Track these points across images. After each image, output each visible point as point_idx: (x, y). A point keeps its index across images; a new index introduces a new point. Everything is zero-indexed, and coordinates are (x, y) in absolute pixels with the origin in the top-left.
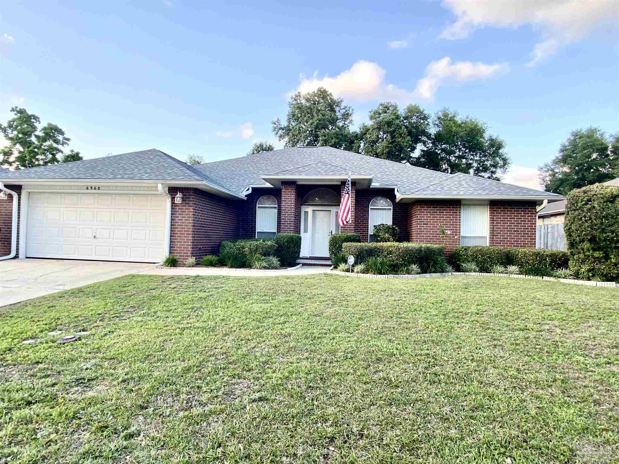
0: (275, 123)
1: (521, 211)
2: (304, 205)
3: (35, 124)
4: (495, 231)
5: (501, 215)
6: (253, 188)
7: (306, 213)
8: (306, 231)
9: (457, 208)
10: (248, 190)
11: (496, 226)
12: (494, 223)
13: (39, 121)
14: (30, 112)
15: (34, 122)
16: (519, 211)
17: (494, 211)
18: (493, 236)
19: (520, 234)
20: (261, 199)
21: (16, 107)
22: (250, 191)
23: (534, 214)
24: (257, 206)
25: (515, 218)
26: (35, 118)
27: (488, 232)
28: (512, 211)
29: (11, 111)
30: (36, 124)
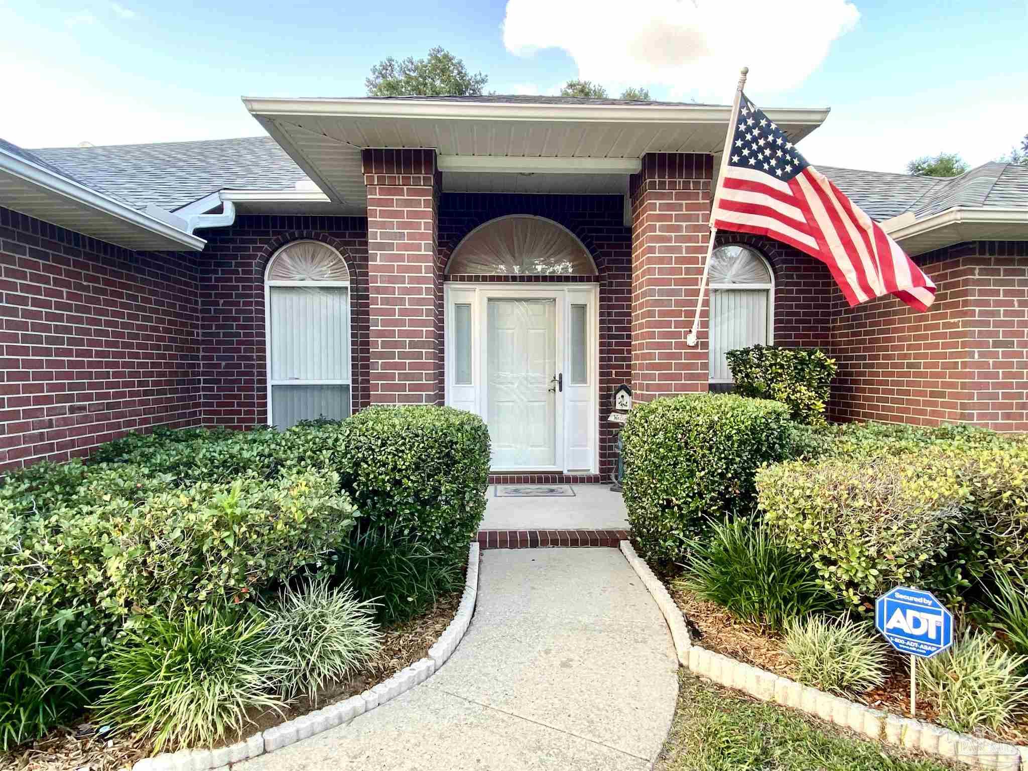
2: (455, 279)
6: (238, 205)
7: (463, 308)
8: (464, 377)
10: (219, 210)
20: (284, 256)
22: (227, 218)
24: (268, 283)
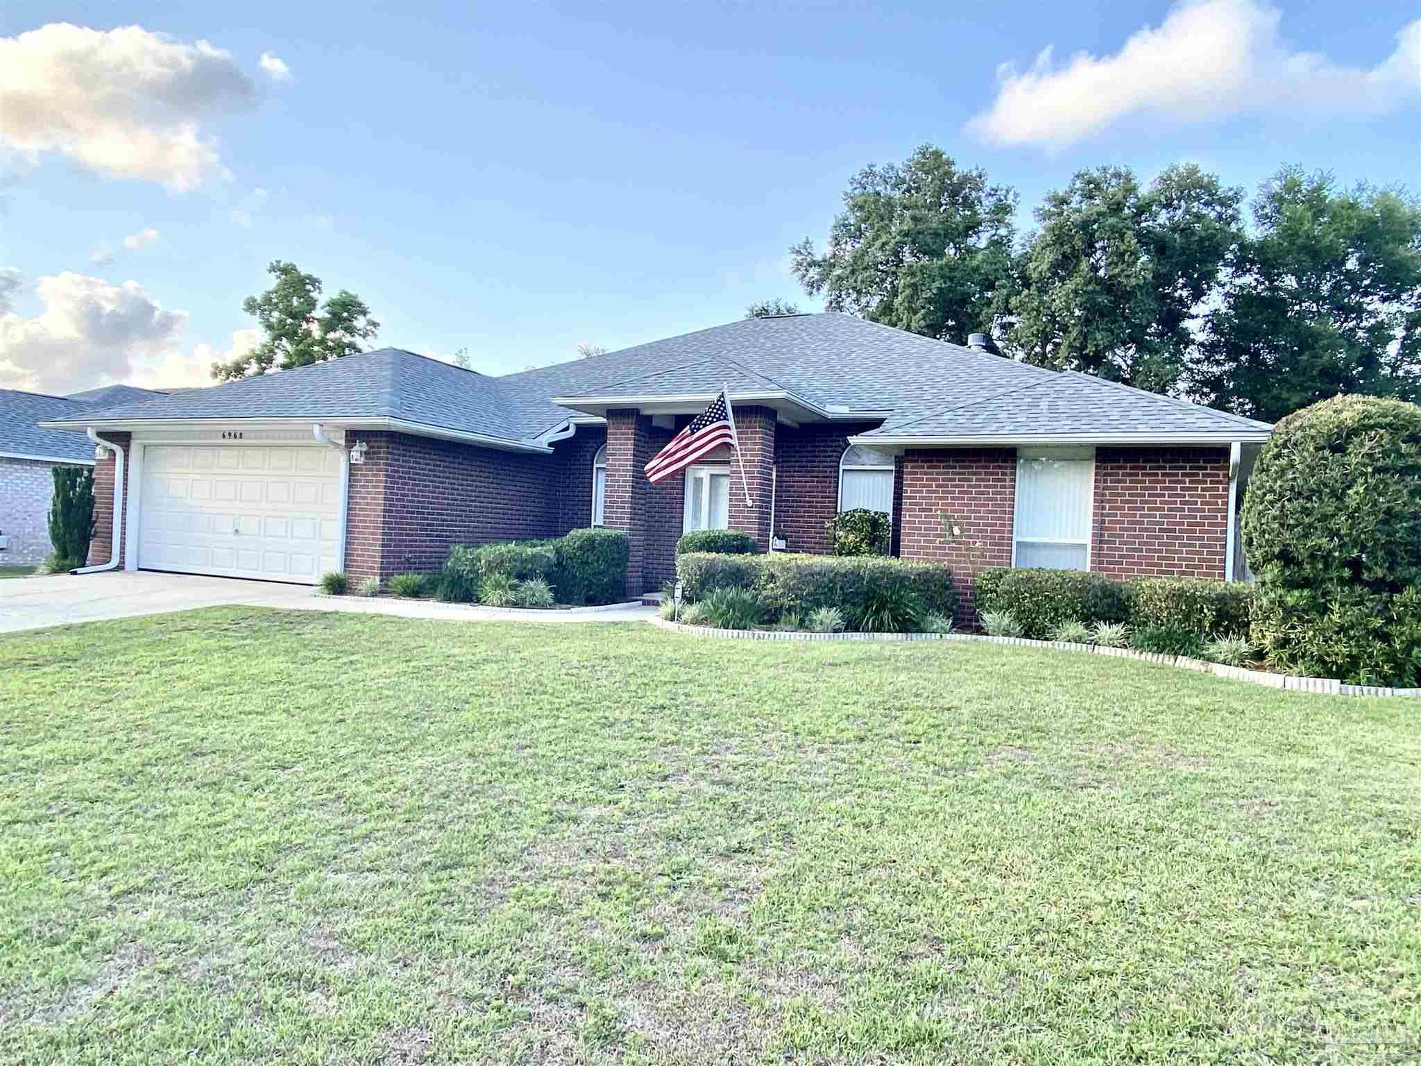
0: (799, 252)
1: (1184, 475)
3: (311, 294)
4: (1107, 529)
5: (1125, 484)
7: (698, 481)
9: (1006, 468)
10: (567, 429)
11: (1109, 515)
12: (1103, 508)
13: (319, 288)
14: (304, 271)
15: (309, 291)
16: (1177, 475)
17: (1106, 475)
18: (1101, 542)
19: (1177, 538)
21: (279, 262)
22: (571, 433)
23: (1220, 482)
25: (1164, 496)
26: (314, 281)
27: (1090, 532)
28: (1157, 475)
29: (270, 271)
30: (314, 295)
